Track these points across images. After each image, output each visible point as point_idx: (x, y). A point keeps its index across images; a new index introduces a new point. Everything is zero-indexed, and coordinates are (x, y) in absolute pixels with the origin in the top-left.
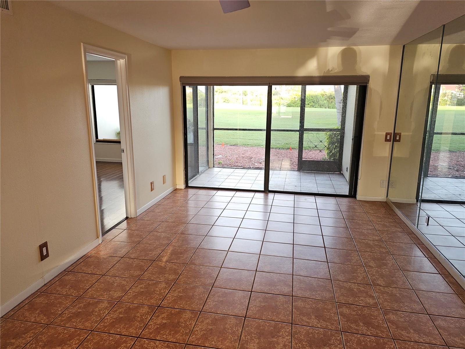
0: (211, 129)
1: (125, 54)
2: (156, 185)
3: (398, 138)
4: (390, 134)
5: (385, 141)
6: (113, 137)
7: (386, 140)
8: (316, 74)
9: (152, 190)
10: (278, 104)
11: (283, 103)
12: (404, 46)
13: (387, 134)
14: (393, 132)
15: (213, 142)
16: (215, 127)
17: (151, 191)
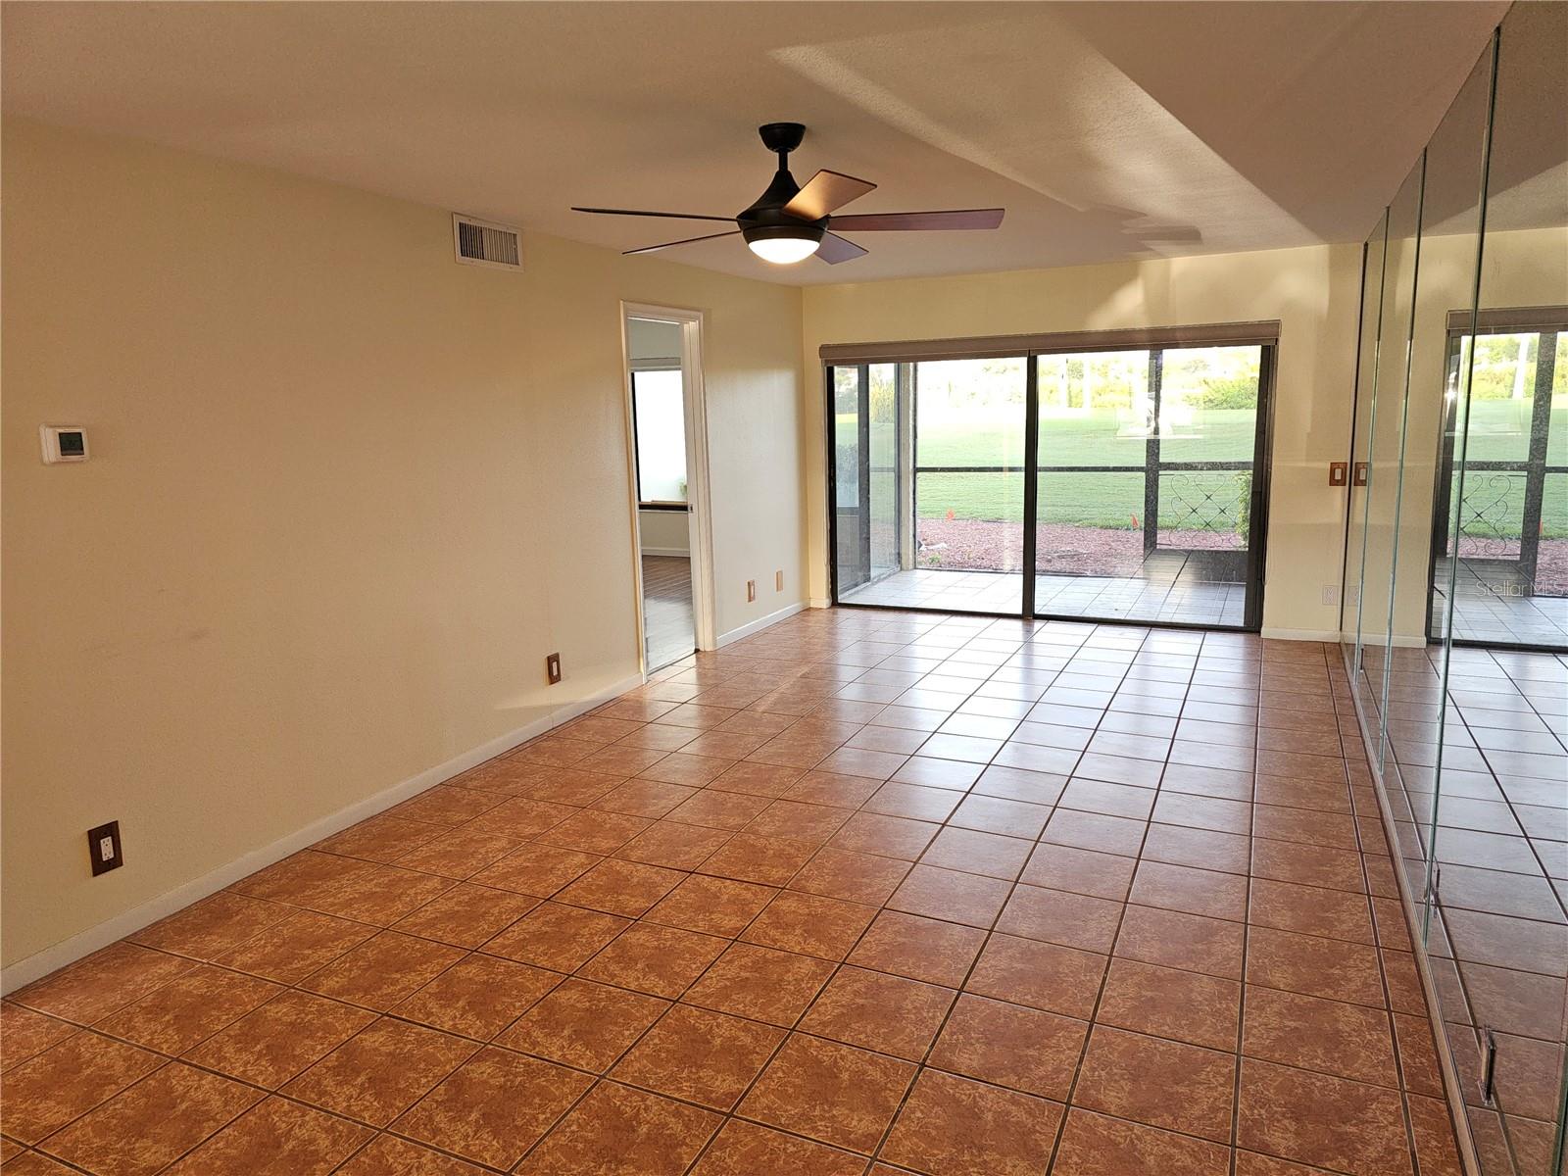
0: (907, 471)
1: (699, 311)
2: (759, 591)
6: (672, 496)
8: (1142, 323)
9: (750, 599)
12: (1366, 245)
14: (1349, 462)
15: (915, 503)
16: (919, 465)
17: (750, 601)
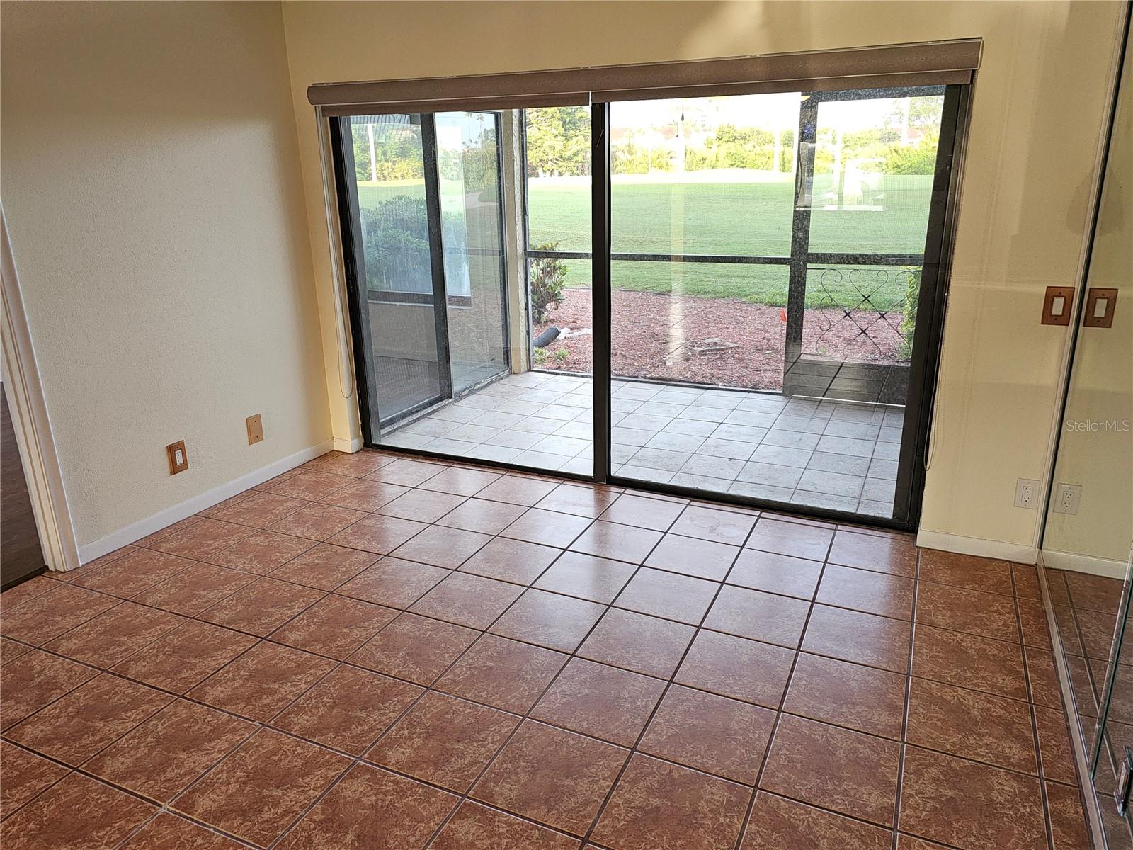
3: (1100, 311)
4: (1067, 293)
5: (1042, 323)
7: (1048, 318)
10: (885, 167)
11: (900, 164)
13: (1051, 294)
